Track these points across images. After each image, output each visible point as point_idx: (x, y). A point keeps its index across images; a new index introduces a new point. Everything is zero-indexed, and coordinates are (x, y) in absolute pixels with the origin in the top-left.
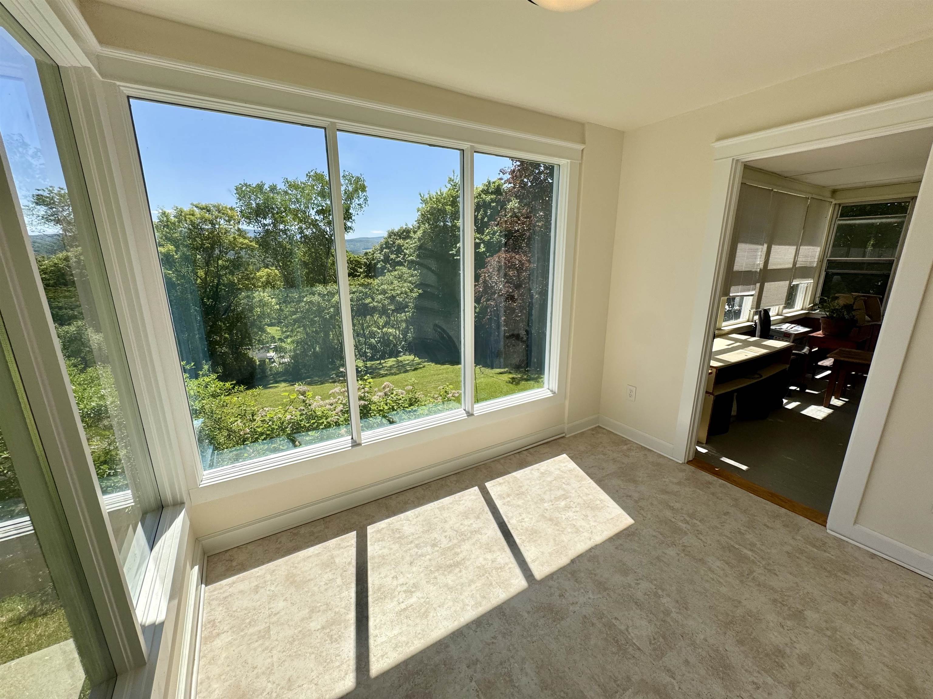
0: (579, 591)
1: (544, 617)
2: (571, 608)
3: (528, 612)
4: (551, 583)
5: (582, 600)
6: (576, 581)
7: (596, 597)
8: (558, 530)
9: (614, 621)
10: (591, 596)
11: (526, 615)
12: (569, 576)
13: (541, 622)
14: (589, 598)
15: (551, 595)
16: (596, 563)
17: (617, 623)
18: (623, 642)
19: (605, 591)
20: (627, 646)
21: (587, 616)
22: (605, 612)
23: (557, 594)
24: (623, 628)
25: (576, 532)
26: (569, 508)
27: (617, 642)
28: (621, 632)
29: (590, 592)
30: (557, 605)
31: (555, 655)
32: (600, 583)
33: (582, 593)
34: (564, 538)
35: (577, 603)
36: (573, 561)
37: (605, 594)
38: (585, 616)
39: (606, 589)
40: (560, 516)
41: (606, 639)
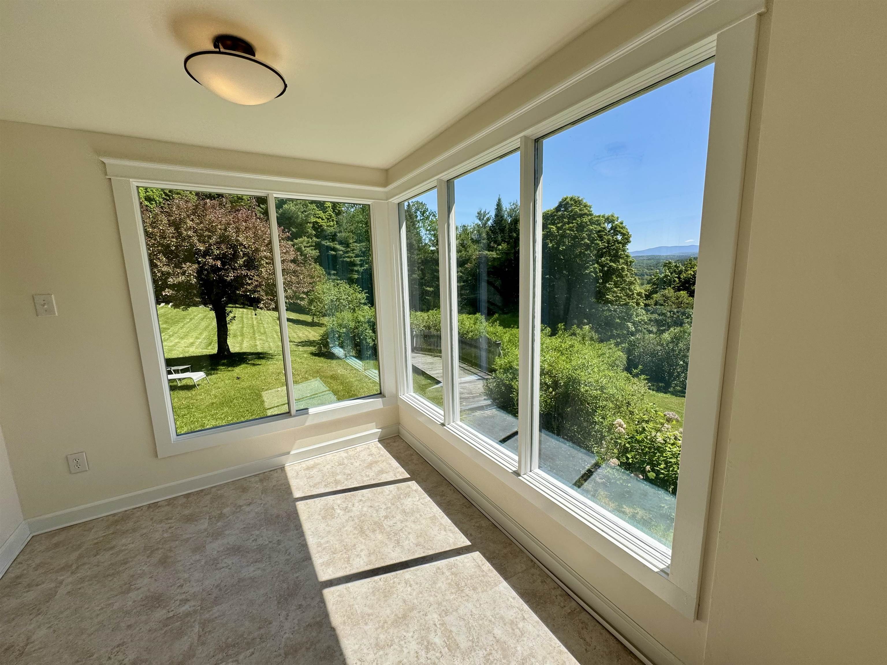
0: (297, 624)
1: (288, 588)
2: (284, 613)
3: (297, 577)
4: (318, 599)
5: (287, 625)
6: (310, 625)
7: (283, 640)
8: (385, 622)
9: (251, 650)
10: (287, 635)
11: (297, 575)
12: (318, 619)
13: (285, 586)
14: (285, 633)
15: (305, 598)
16: (322, 655)
17: (248, 653)
18: (230, 651)
19: (285, 654)
20: (224, 654)
21: (271, 625)
22: (264, 645)
23: (303, 603)
24: (241, 657)
25: (377, 645)
26: (427, 648)
27: (234, 646)
28: (238, 654)
29: (292, 636)
30: (293, 601)
31: (254, 591)
32: (296, 651)
33: (294, 628)
34: (370, 627)
35: (286, 619)
36: (333, 629)
37: (282, 652)
38: (270, 623)
39: (286, 655)
40: (412, 630)
41: (242, 635)
